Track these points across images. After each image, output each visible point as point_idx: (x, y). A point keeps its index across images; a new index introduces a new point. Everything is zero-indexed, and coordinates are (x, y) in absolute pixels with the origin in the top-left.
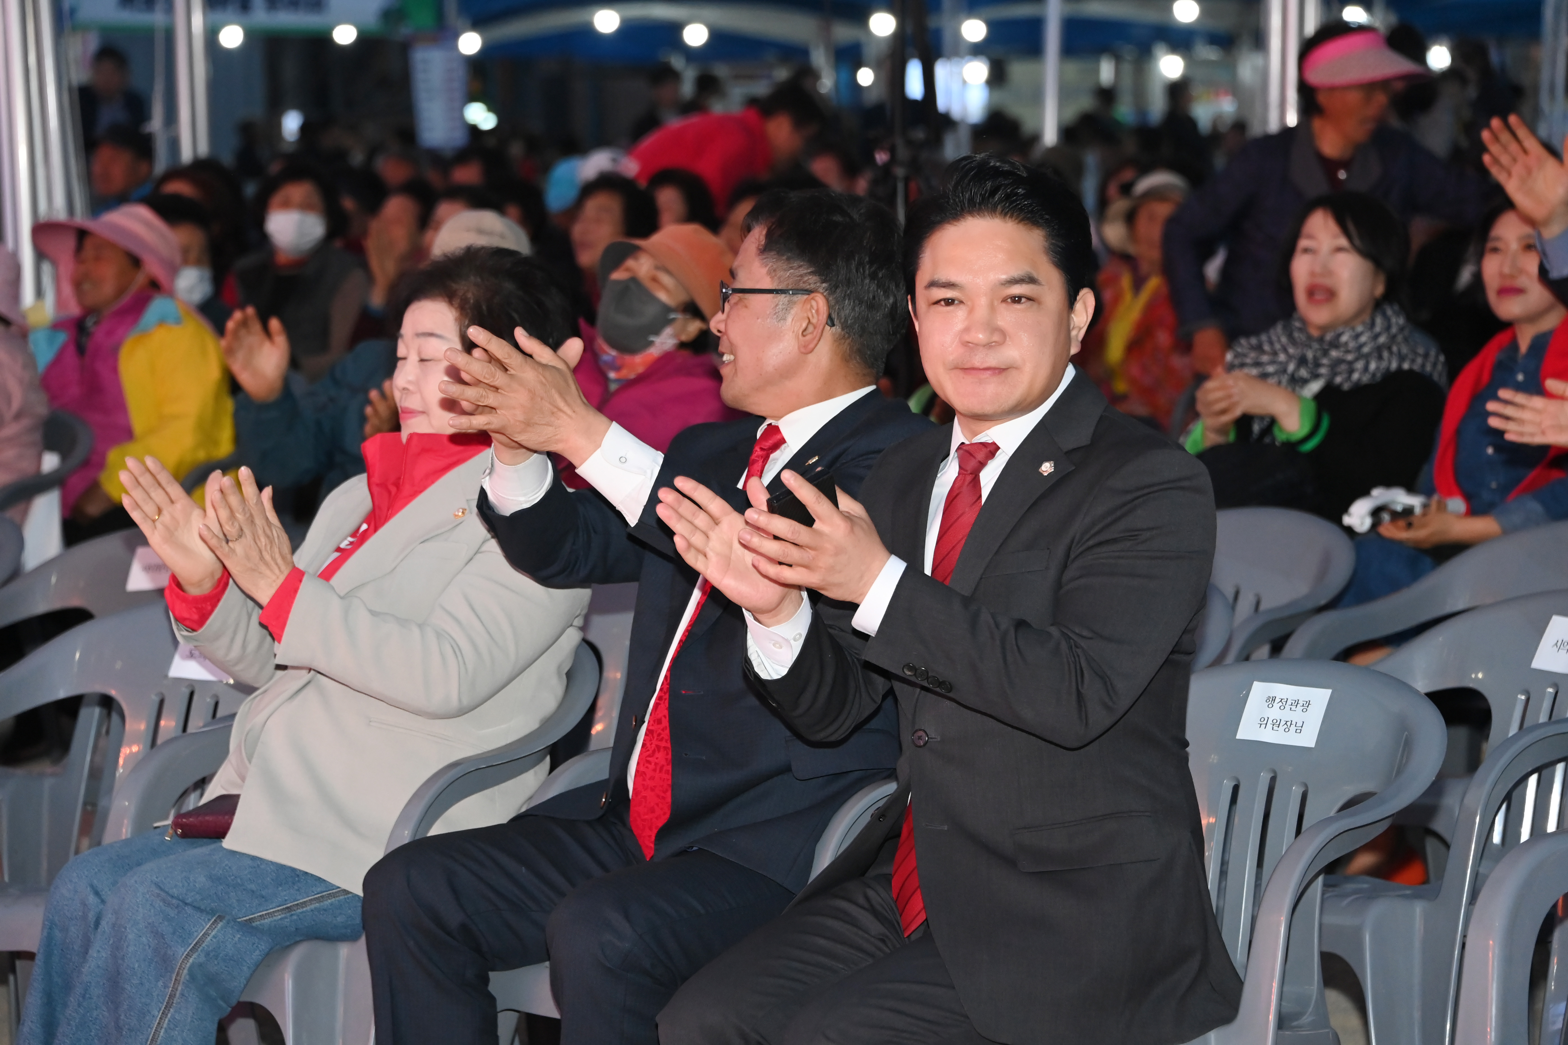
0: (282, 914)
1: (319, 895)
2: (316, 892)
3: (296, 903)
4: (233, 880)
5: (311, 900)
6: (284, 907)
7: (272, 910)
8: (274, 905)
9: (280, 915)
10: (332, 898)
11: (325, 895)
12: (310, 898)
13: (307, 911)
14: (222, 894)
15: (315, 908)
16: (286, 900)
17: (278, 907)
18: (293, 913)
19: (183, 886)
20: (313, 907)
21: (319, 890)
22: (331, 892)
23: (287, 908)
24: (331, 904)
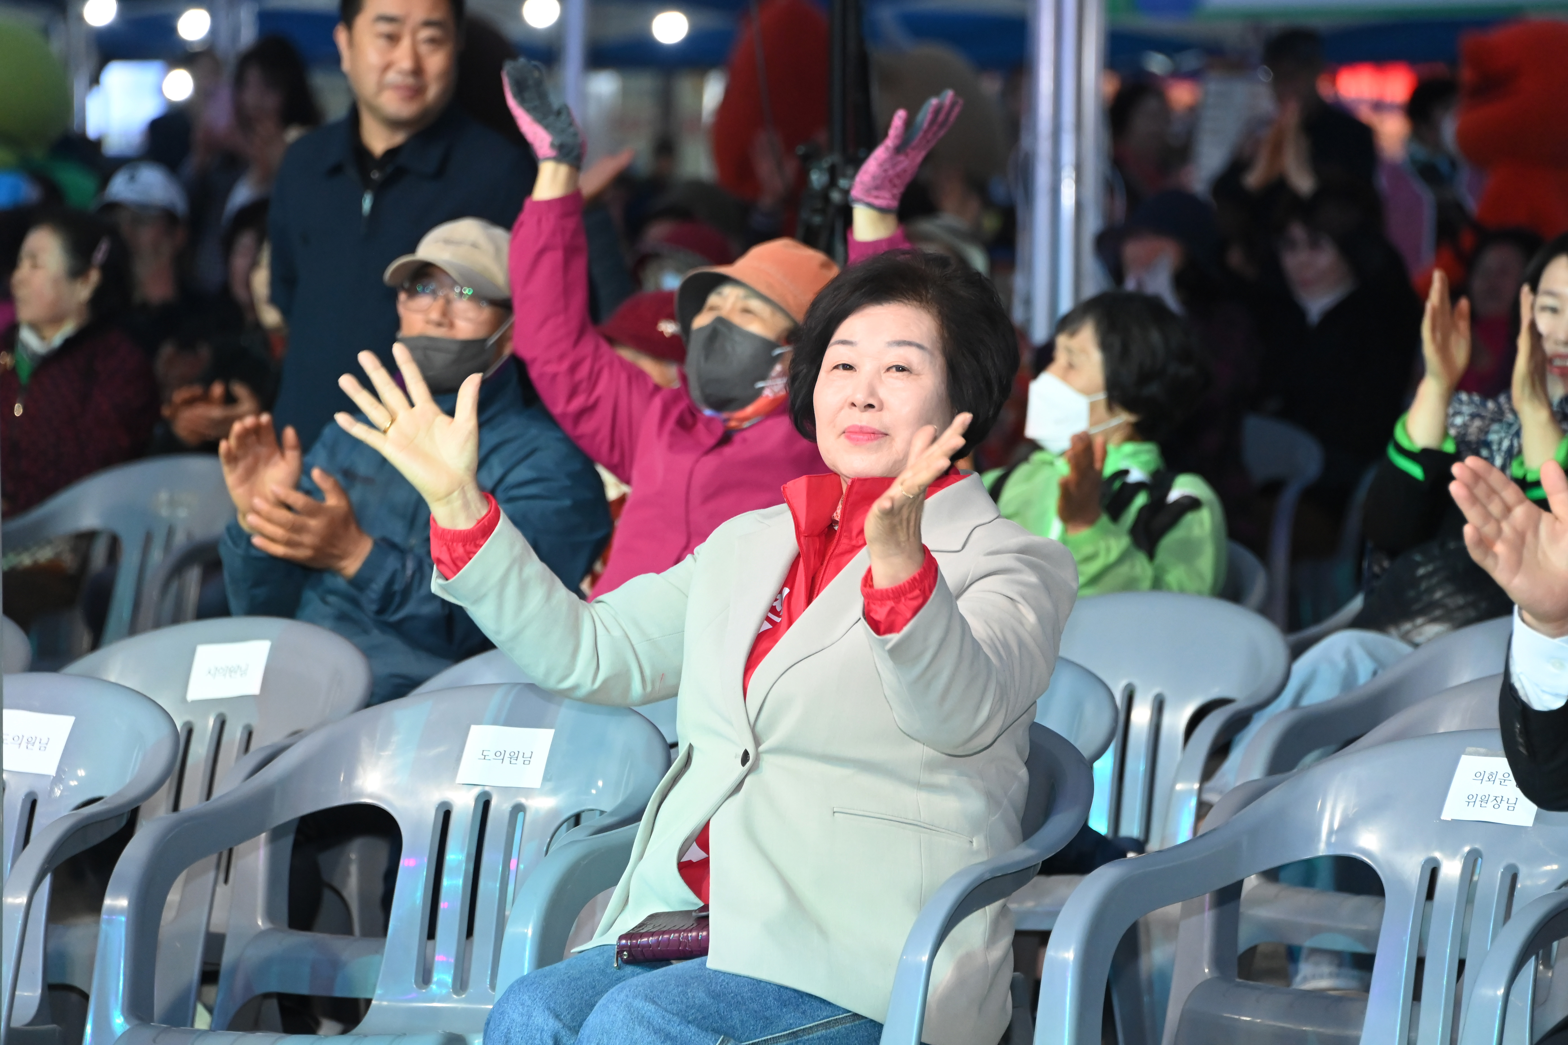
0: (788, 1040)
1: (826, 1020)
2: (822, 1017)
3: (802, 1028)
4: (733, 998)
5: (817, 1026)
6: (791, 1031)
7: (777, 1035)
8: (780, 1028)
9: (785, 1041)
10: (838, 1025)
11: (832, 1020)
12: (816, 1023)
13: (813, 1039)
14: (724, 1012)
15: (822, 1036)
16: (791, 1024)
17: (784, 1031)
18: (799, 1039)
19: (682, 1002)
20: (819, 1033)
21: (824, 1014)
22: (837, 1017)
23: (793, 1033)
24: (838, 1032)
